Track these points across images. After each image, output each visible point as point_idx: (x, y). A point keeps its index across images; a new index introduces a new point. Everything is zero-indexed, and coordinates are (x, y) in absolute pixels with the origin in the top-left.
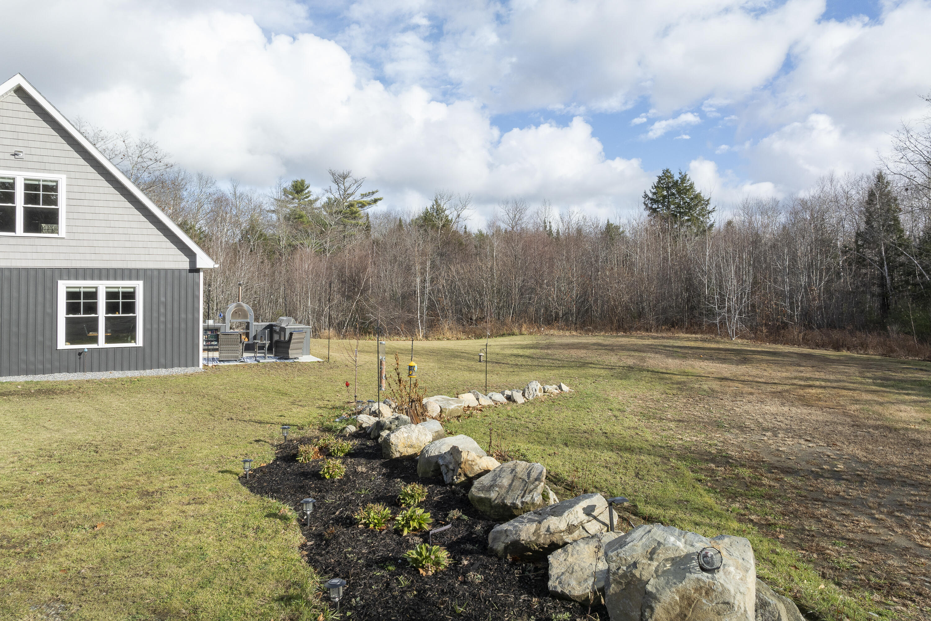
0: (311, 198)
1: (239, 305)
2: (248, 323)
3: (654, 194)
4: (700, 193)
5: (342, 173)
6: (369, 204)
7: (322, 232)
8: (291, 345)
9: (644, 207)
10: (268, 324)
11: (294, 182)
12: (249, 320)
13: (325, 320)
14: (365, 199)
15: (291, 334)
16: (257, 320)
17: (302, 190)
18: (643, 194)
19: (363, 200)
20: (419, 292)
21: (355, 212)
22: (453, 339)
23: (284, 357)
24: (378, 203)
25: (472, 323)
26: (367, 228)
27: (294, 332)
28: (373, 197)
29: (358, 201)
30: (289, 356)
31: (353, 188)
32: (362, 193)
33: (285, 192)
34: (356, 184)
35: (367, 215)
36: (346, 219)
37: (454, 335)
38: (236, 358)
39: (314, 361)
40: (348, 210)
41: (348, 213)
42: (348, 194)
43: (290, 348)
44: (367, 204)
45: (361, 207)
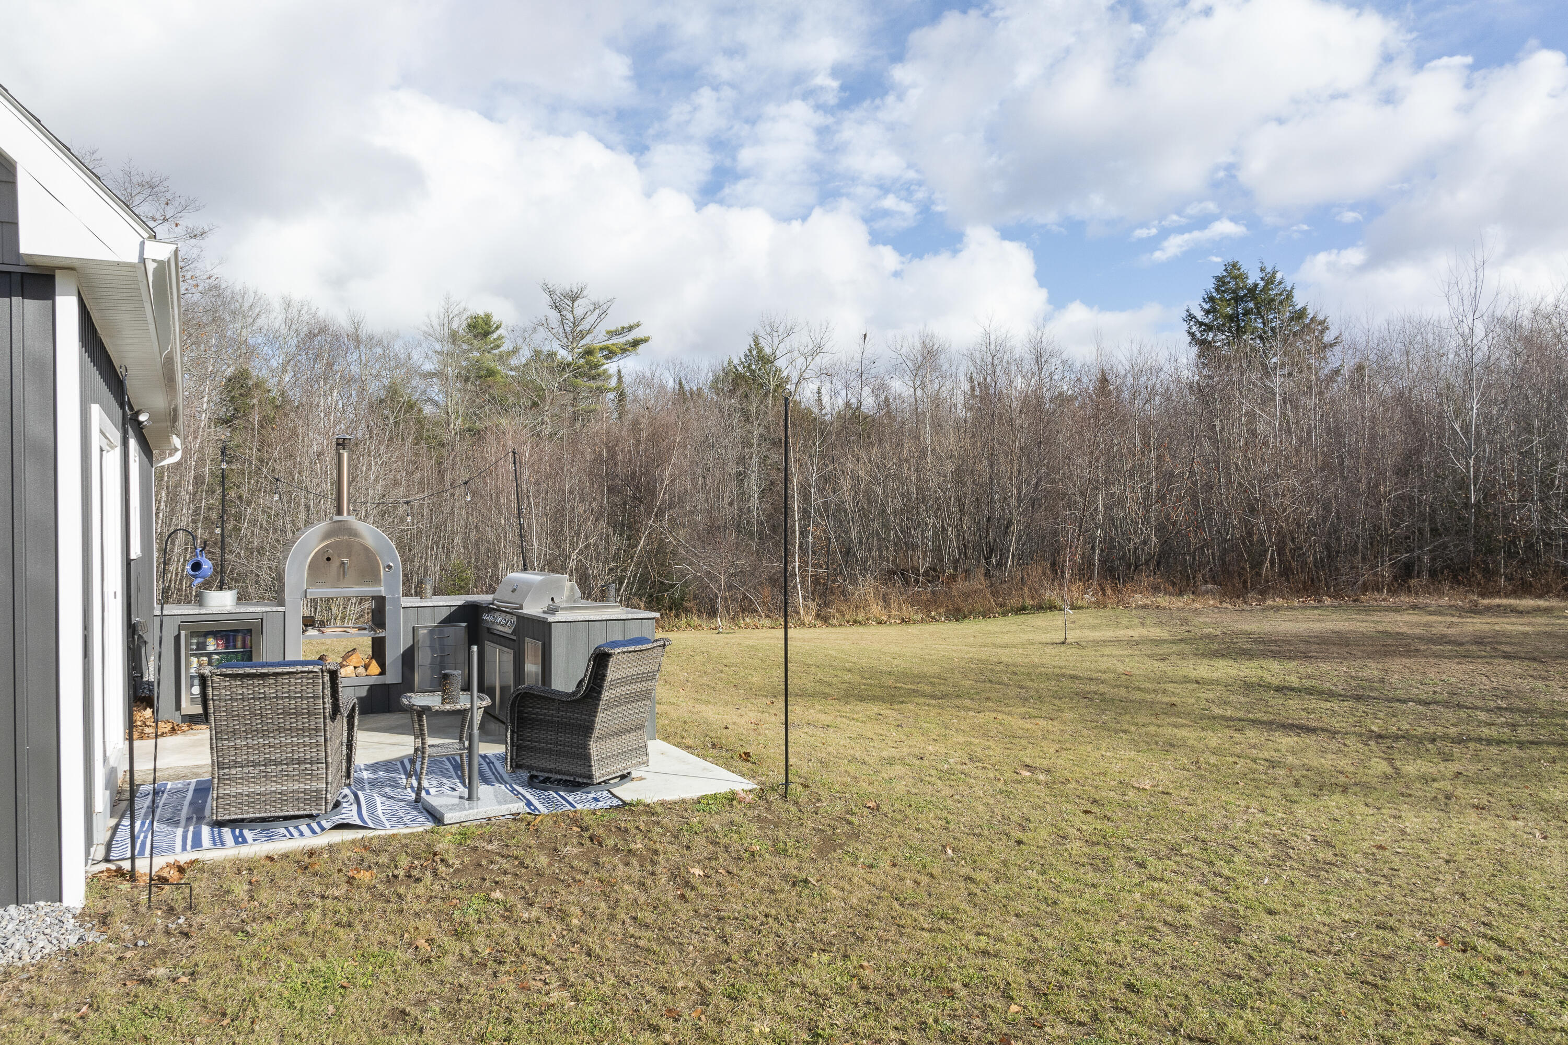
0: (504, 348)
1: (341, 529)
2: (380, 601)
3: (1208, 312)
4: (1304, 309)
5: (567, 289)
6: (624, 351)
7: (534, 403)
8: (600, 716)
9: (1189, 339)
10: (458, 600)
11: (471, 318)
12: (382, 590)
14: (615, 340)
15: (600, 659)
16: (414, 586)
17: (486, 334)
18: (1184, 314)
19: (610, 342)
20: (796, 509)
21: (596, 366)
22: (892, 621)
23: (564, 774)
24: (641, 347)
25: (917, 581)
26: (621, 396)
27: (613, 648)
28: (631, 337)
29: (601, 345)
30: (590, 771)
31: (591, 319)
32: (609, 329)
33: (454, 337)
34: (597, 311)
35: (619, 372)
36: (579, 381)
37: (894, 613)
38: (314, 802)
39: (710, 791)
40: (582, 361)
41: (583, 366)
42: (581, 331)
43: (593, 729)
44: (618, 350)
45: (607, 357)
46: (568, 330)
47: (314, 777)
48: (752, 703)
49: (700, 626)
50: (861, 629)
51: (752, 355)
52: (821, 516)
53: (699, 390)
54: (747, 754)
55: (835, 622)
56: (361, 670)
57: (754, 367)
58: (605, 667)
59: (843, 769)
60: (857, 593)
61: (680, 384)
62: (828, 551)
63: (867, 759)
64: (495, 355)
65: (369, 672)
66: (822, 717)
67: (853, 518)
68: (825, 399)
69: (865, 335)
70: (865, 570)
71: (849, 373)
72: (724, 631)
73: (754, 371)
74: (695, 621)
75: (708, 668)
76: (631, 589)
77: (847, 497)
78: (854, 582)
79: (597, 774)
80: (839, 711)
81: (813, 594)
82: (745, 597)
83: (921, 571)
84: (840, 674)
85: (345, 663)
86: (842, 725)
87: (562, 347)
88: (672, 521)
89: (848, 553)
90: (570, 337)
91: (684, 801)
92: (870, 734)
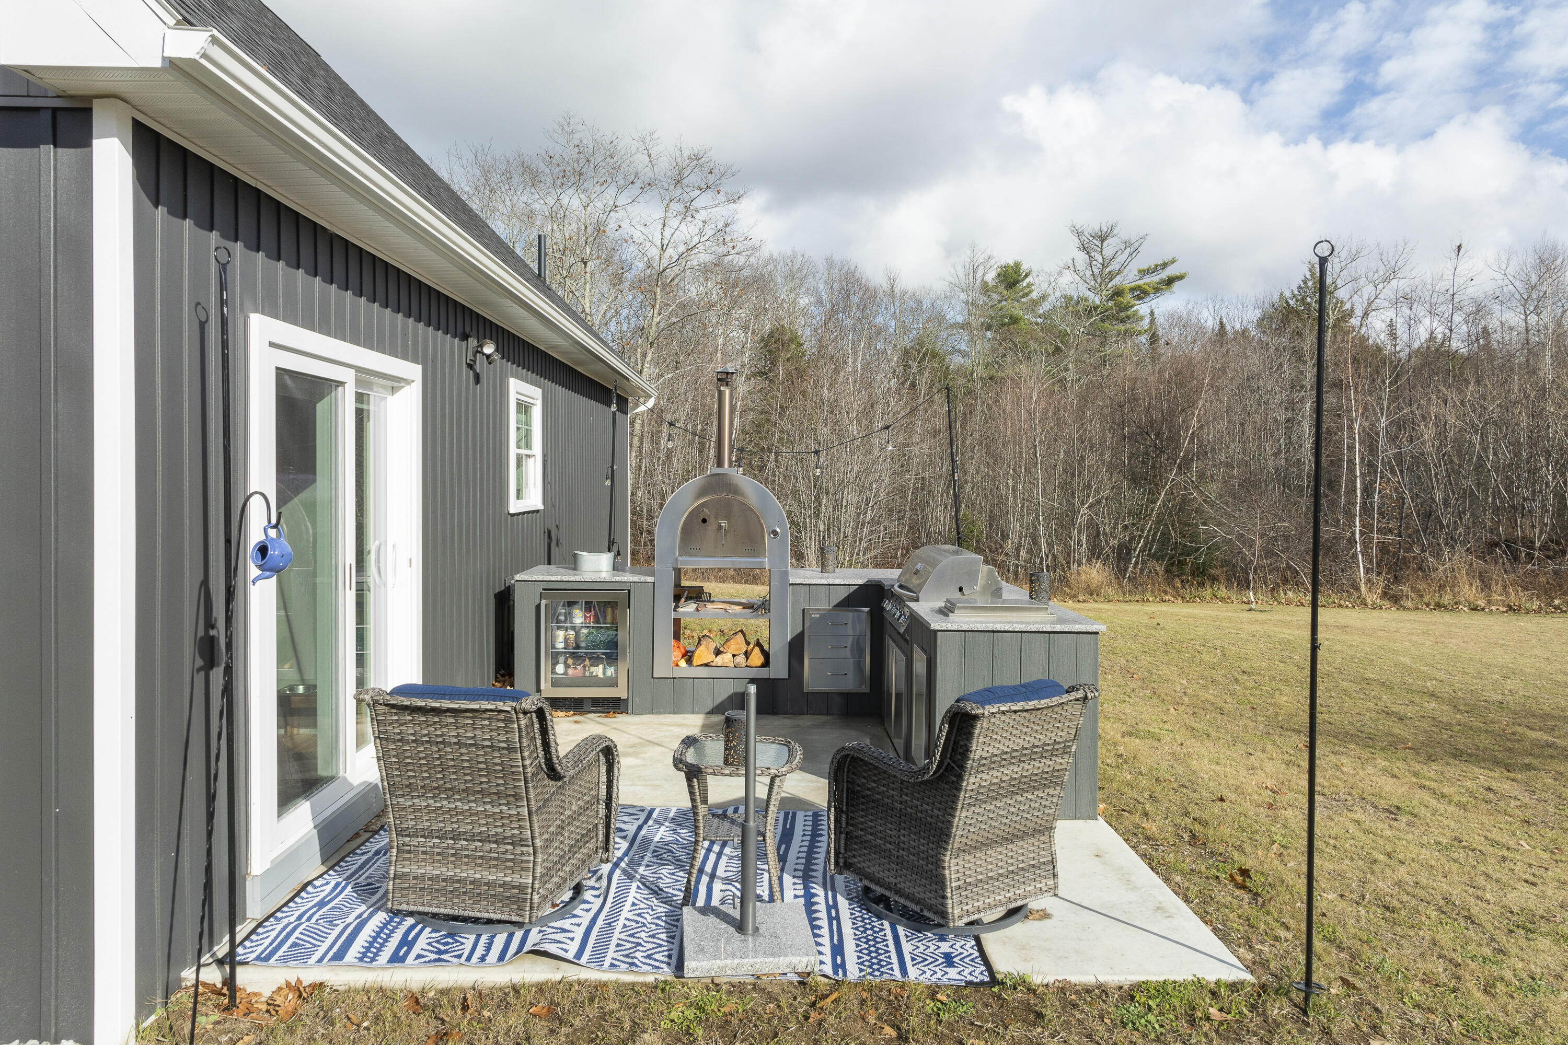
0: (1034, 295)
1: (719, 484)
5: (1097, 228)
6: (1157, 290)
7: (1058, 349)
10: (857, 577)
11: (1001, 267)
12: (765, 561)
13: (1081, 540)
14: (1147, 279)
15: (961, 723)
17: (1016, 282)
19: (1141, 282)
20: (1357, 461)
21: (1127, 308)
22: (1494, 608)
23: (907, 897)
24: (1177, 285)
25: (1530, 557)
26: (1154, 339)
27: (983, 704)
28: (1164, 275)
29: (1132, 285)
30: (944, 905)
31: (1121, 258)
32: (1141, 268)
33: (985, 288)
34: (1128, 249)
35: (1152, 313)
36: (1107, 325)
37: (1495, 597)
38: (515, 903)
39: (1154, 974)
40: (1110, 304)
41: (1111, 308)
42: (1110, 272)
43: (948, 836)
44: (1151, 290)
45: (1139, 298)
46: (1096, 271)
47: (518, 865)
48: (1274, 743)
49: (1229, 598)
50: (1447, 617)
51: (1308, 287)
52: (1393, 472)
53: (1244, 331)
54: (1245, 873)
55: (1409, 604)
56: (741, 659)
57: (1309, 300)
58: (969, 735)
59: (1426, 934)
60: (1441, 568)
61: (1221, 323)
62: (1401, 514)
63: (1475, 911)
64: (1024, 303)
65: (750, 662)
66: (1388, 785)
67: (1436, 474)
68: (1401, 330)
69: (1459, 248)
70: (1452, 541)
71: (1435, 295)
72: (1259, 607)
73: (1309, 304)
74: (1223, 592)
75: (1218, 674)
76: (1150, 550)
77: (1428, 448)
78: (1438, 555)
79: (957, 912)
80: (1416, 775)
81: (1378, 565)
82: (1289, 567)
83: (1538, 544)
84: (1417, 700)
85: (722, 649)
86: (1423, 811)
87: (1089, 289)
88: (1201, 475)
89: (1428, 515)
90: (1099, 280)
91: (1103, 990)
92: (1478, 842)
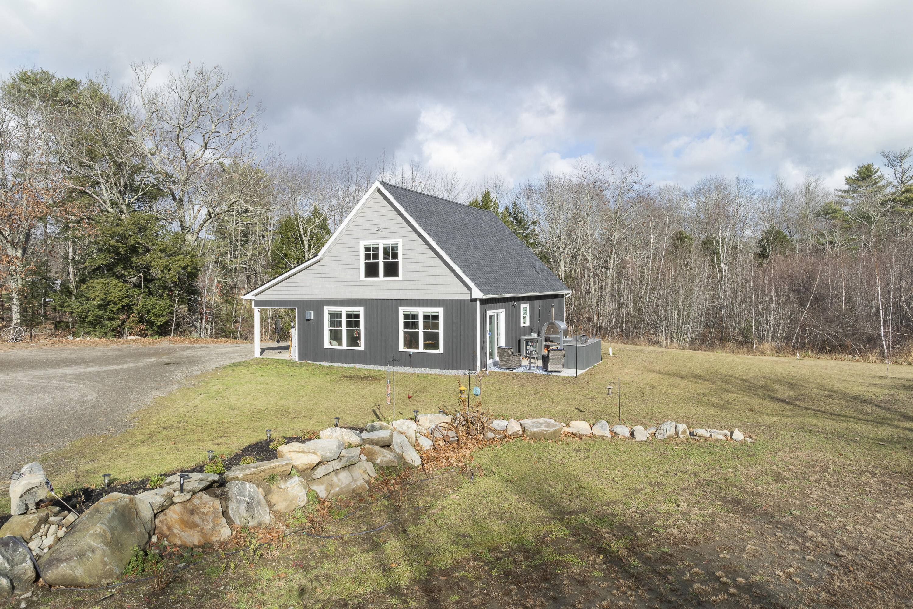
12: (559, 336)
17: (868, 177)
46: (898, 176)
